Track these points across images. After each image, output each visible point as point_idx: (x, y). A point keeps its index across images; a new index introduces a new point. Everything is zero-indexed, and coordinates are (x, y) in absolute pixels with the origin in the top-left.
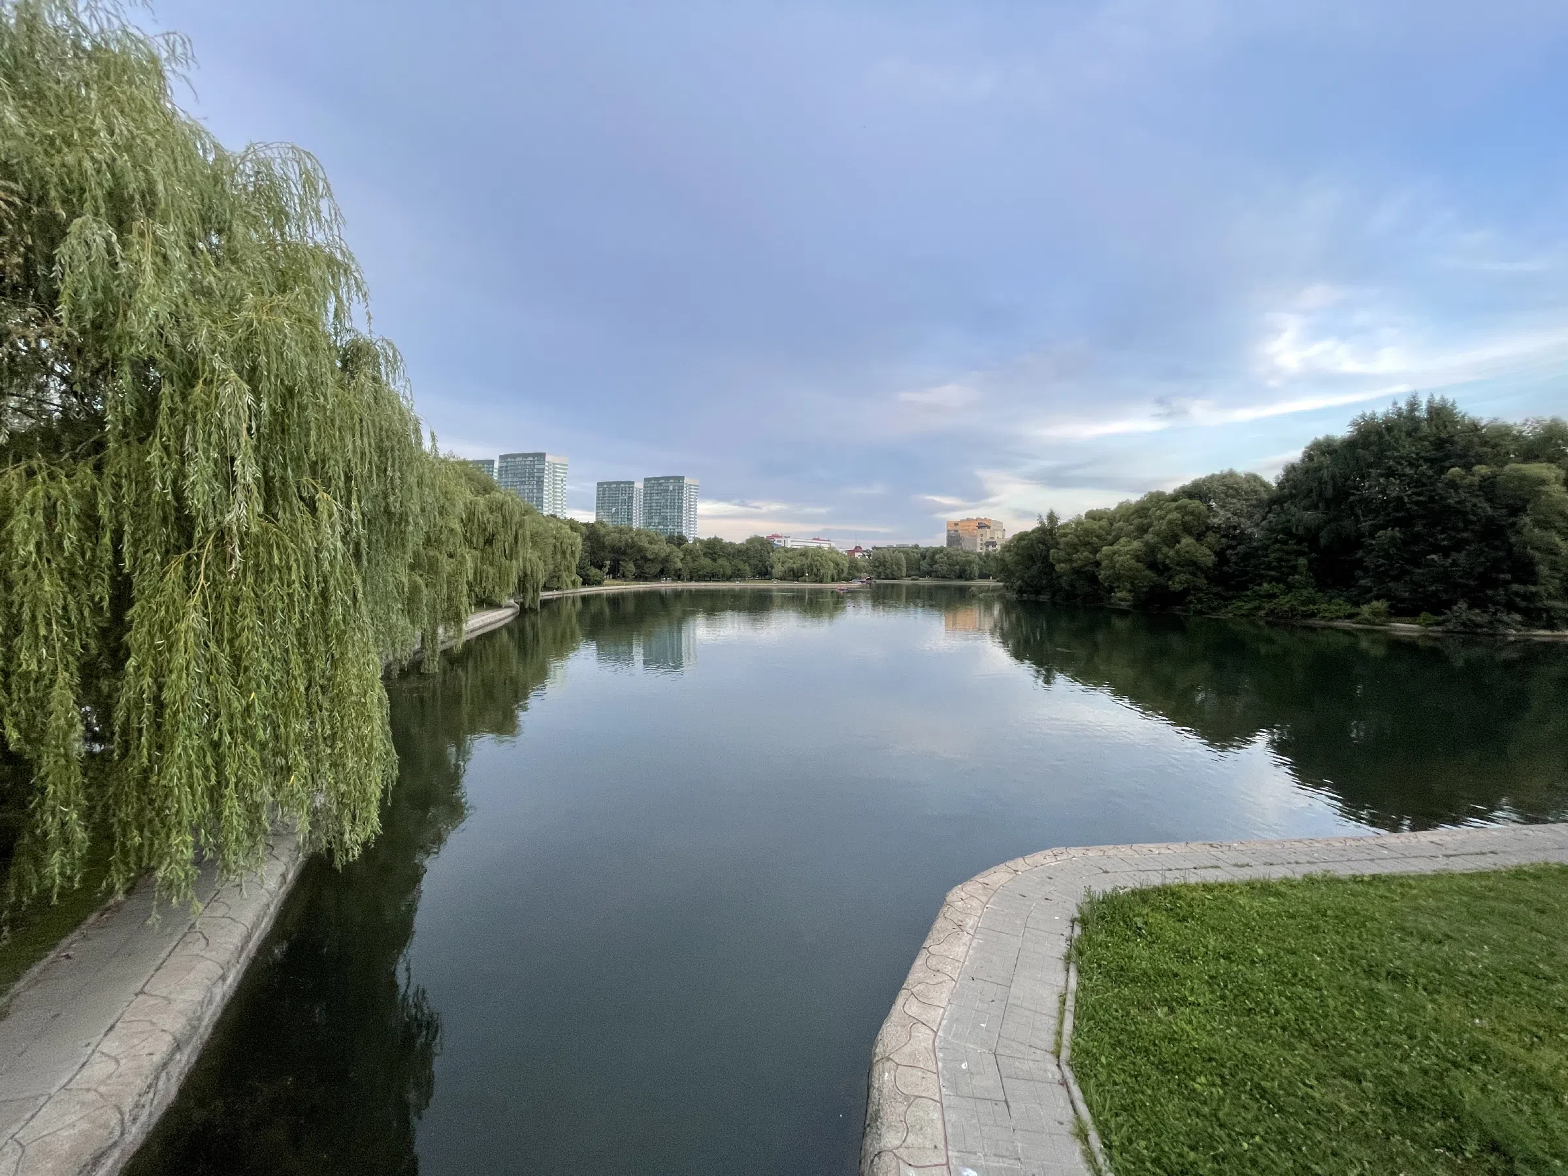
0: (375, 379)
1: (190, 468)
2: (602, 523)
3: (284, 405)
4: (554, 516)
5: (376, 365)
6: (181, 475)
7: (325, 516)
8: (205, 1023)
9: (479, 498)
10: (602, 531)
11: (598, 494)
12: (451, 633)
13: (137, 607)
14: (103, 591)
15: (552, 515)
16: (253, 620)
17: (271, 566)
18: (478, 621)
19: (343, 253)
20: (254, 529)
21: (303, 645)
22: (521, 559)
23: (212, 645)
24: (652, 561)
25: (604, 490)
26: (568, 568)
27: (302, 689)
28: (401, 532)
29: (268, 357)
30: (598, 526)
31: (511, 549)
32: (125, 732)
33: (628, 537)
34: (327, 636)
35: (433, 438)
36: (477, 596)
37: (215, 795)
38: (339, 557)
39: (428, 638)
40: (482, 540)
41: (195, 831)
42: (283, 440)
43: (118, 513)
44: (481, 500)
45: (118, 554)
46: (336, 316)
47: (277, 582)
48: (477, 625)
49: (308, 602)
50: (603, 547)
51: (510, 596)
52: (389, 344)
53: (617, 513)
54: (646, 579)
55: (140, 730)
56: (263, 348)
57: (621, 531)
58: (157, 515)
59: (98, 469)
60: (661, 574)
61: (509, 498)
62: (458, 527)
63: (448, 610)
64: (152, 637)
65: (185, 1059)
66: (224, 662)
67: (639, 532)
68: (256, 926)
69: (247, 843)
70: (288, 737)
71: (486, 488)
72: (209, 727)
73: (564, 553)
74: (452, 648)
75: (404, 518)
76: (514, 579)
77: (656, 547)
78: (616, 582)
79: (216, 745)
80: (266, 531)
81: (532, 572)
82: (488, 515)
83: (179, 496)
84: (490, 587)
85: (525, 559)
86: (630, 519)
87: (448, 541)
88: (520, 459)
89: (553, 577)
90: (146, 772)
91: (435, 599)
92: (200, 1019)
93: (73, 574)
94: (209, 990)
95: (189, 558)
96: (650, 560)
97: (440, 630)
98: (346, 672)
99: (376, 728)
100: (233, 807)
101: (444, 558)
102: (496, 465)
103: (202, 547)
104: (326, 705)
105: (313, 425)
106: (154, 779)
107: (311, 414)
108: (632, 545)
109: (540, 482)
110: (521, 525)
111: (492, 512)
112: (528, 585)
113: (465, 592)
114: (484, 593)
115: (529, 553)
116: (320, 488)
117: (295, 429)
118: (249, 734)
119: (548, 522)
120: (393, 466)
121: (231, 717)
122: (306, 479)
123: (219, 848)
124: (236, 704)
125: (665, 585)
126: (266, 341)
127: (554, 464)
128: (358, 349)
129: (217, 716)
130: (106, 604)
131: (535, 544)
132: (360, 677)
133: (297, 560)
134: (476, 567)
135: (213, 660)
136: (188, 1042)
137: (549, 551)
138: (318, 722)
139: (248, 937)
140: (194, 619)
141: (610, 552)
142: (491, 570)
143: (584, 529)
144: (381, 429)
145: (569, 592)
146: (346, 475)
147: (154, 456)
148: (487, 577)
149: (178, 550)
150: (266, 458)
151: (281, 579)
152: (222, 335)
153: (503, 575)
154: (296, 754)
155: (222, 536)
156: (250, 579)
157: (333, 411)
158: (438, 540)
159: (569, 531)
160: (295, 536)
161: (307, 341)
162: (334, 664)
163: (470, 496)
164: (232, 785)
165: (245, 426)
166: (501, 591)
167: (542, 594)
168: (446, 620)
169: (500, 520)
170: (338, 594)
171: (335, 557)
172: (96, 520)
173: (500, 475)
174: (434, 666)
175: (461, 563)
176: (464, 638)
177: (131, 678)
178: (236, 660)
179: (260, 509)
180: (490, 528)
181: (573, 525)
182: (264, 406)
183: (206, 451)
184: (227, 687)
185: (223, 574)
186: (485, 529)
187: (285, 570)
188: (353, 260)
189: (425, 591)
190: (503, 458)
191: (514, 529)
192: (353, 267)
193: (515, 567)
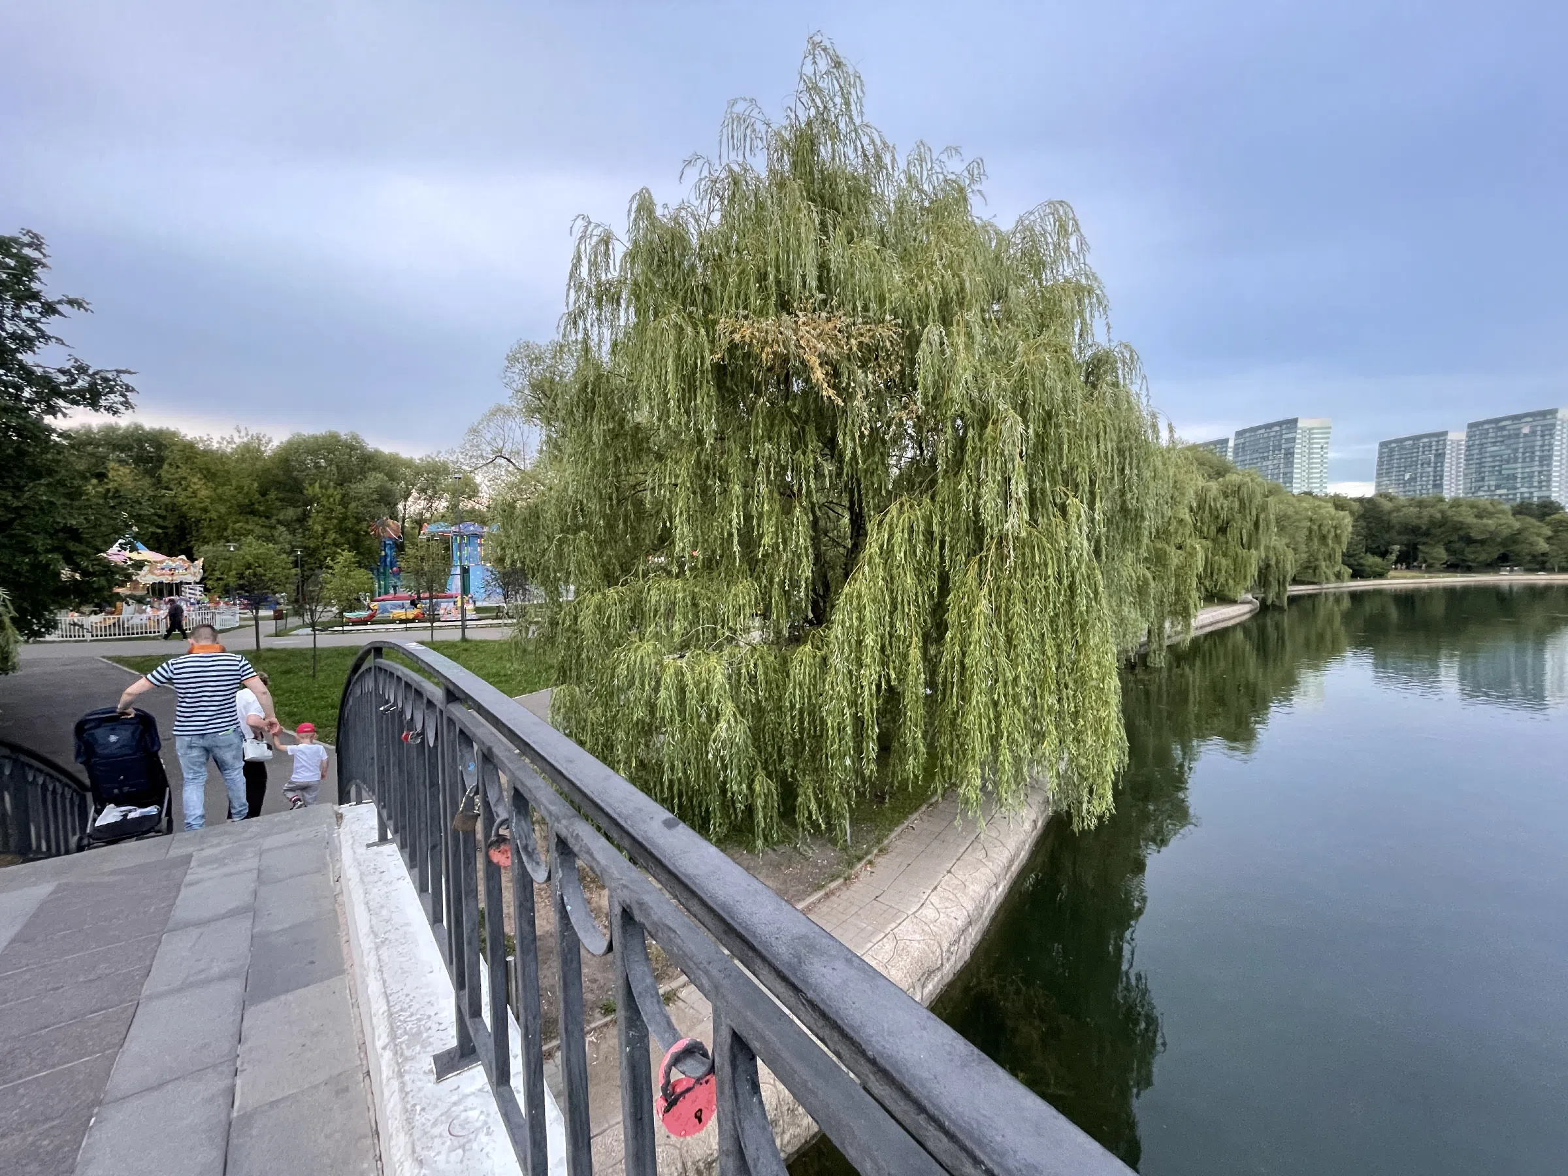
0: (1116, 385)
1: (983, 490)
2: (1386, 496)
3: (1044, 427)
4: (1310, 494)
5: (1114, 370)
6: (978, 496)
7: (1074, 519)
8: (986, 913)
9: (1211, 483)
10: (1387, 505)
11: (1380, 458)
12: (1179, 628)
13: (951, 595)
14: (934, 584)
15: (1306, 493)
16: (1019, 608)
17: (1033, 563)
18: (1208, 617)
19: (1087, 278)
20: (1023, 534)
21: (1055, 631)
22: (1262, 549)
23: (994, 626)
24: (1483, 542)
25: (1392, 450)
26: (1330, 557)
27: (1054, 669)
28: (1136, 527)
29: (1034, 390)
30: (1382, 500)
31: (1250, 537)
32: (944, 683)
33: (1432, 511)
34: (1073, 625)
35: (1171, 430)
36: (1206, 590)
37: (994, 740)
38: (1085, 554)
39: (1155, 633)
40: (1213, 529)
41: (982, 765)
42: (1043, 456)
43: (943, 528)
44: (1214, 486)
45: (942, 560)
46: (1080, 336)
47: (1037, 577)
48: (1208, 621)
49: (1059, 594)
50: (1389, 527)
51: (1247, 591)
52: (1126, 346)
53: (1413, 479)
54: (1469, 570)
55: (953, 683)
56: (1030, 383)
57: (1421, 504)
58: (963, 528)
59: (933, 498)
60: (1503, 560)
61: (1248, 479)
62: (1187, 517)
63: (1175, 604)
64: (960, 616)
65: (974, 935)
66: (1002, 641)
67: (1456, 503)
68: (1017, 855)
69: (1014, 787)
70: (1043, 707)
71: (1220, 471)
72: (992, 689)
73: (1323, 538)
74: (1179, 643)
75: (1139, 515)
76: (1253, 570)
77: (1490, 523)
78: (1409, 574)
79: (996, 704)
80: (1030, 534)
81: (1277, 562)
82: (1221, 499)
83: (977, 513)
84: (1222, 580)
85: (1267, 548)
86: (1438, 485)
87: (1176, 533)
88: (1263, 431)
89: (1307, 568)
90: (956, 714)
91: (1163, 593)
92: (983, 908)
93: (921, 572)
94: (988, 892)
95: (981, 558)
96: (1476, 541)
97: (1167, 625)
98: (1087, 657)
99: (1113, 714)
100: (1006, 755)
101: (1172, 551)
102: (1231, 444)
103: (989, 550)
104: (1071, 685)
105: (1065, 440)
106: (959, 721)
107: (1064, 431)
108: (1444, 522)
109: (1289, 454)
110: (1264, 508)
111: (1226, 497)
112: (1271, 579)
113: (1194, 585)
114: (1216, 586)
115: (1272, 539)
116: (1071, 494)
117: (1052, 445)
118: (1016, 699)
119: (1300, 501)
120: (1130, 464)
121: (1005, 683)
122: (1060, 488)
123: (996, 785)
124: (1008, 674)
125: (1508, 578)
126: (1033, 378)
127: (1310, 429)
128: (1099, 361)
129: (996, 681)
130: (935, 592)
131: (1282, 529)
132: (1099, 663)
133: (1052, 558)
134: (1207, 558)
135: (994, 637)
136: (977, 921)
137: (1302, 536)
138: (1065, 700)
139: (1011, 862)
140: (983, 607)
141: (1399, 533)
142: (1224, 562)
143: (1356, 506)
144: (1120, 431)
145: (1331, 586)
146: (1091, 480)
147: (963, 485)
148: (1219, 570)
149: (975, 554)
150: (1031, 475)
151: (1040, 575)
152: (1004, 382)
153: (1239, 566)
154: (1049, 722)
155: (1002, 539)
156: (1019, 575)
157: (1081, 424)
158: (1166, 532)
159: (1332, 511)
160: (1052, 539)
161: (1062, 367)
162: (1078, 649)
163: (1201, 483)
164: (1005, 738)
165: (1018, 450)
166: (1237, 584)
167: (1289, 588)
168: (1174, 613)
169: (1236, 505)
170: (1083, 588)
171: (1081, 555)
172: (932, 533)
173: (1236, 453)
174: (1160, 660)
175: (1190, 554)
176: (1193, 633)
177: (948, 646)
178: (1009, 640)
179: (1026, 517)
180: (1223, 515)
181: (1339, 503)
182: (1031, 431)
183: (993, 475)
184: (1003, 661)
185: (1001, 570)
186: (1217, 517)
187: (1043, 567)
188: (1096, 279)
189: (1153, 584)
190: (1239, 434)
191: (1254, 512)
192: (1095, 285)
193: (1254, 558)
